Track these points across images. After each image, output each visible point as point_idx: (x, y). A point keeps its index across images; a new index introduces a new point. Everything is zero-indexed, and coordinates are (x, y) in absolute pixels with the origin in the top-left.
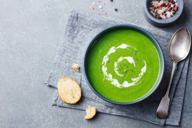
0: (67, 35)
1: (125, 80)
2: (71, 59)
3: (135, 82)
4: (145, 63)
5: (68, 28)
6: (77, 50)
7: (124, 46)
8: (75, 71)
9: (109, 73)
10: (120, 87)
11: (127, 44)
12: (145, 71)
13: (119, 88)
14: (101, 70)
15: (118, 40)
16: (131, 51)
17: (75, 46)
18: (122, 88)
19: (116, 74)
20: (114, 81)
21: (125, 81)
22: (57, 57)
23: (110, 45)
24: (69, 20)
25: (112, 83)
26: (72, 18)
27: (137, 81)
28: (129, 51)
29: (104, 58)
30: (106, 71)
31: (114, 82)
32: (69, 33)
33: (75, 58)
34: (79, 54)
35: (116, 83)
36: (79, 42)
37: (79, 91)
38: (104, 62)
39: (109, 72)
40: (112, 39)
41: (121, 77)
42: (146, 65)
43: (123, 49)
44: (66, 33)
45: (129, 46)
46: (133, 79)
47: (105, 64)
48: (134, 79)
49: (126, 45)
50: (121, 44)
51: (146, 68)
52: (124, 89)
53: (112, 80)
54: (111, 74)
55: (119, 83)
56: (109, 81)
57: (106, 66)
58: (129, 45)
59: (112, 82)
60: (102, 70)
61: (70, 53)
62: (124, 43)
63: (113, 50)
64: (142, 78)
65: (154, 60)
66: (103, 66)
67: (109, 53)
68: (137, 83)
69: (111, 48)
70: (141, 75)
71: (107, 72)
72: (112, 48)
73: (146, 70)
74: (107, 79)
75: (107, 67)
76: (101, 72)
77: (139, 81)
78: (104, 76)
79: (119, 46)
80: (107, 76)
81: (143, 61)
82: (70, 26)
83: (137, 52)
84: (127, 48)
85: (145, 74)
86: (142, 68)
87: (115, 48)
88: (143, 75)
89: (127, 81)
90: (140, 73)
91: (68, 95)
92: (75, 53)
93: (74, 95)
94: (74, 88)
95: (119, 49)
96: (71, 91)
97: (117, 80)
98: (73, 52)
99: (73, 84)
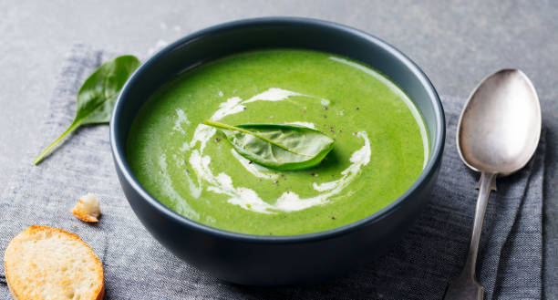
0: (57, 120)
1: (288, 189)
2: (69, 191)
3: (330, 195)
4: (366, 137)
5: (59, 99)
6: (92, 166)
7: (275, 95)
9: (220, 172)
10: (268, 212)
11: (288, 89)
12: (367, 161)
13: (262, 216)
14: (187, 163)
15: (251, 80)
16: (305, 108)
17: (88, 153)
18: (276, 213)
19: (249, 173)
20: (239, 193)
21: (285, 194)
22: (12, 188)
23: (221, 94)
24: (67, 72)
25: (234, 201)
26: (76, 66)
27: (336, 192)
28: (296, 106)
29: (197, 131)
30: (205, 165)
31: (239, 196)
32: (62, 115)
33: (83, 190)
34: (102, 175)
35: (249, 199)
36: (103, 142)
37: (96, 271)
38: (198, 144)
39: (216, 168)
40: (229, 77)
41: (268, 181)
42: (368, 143)
43: (271, 102)
44: (52, 116)
45: (299, 94)
46: (318, 184)
47: (203, 146)
48: (323, 184)
49: (285, 91)
50: (267, 89)
51: (370, 151)
52: (283, 216)
53: (233, 193)
54: (229, 174)
55: (260, 202)
56: (216, 194)
57: (208, 151)
58: (295, 91)
59: (230, 197)
60: (190, 165)
61: (67, 175)
62: (276, 87)
63: (233, 108)
64: (356, 181)
65: (403, 128)
66: (196, 151)
67: (217, 116)
68: (336, 196)
69: (225, 101)
70: (350, 174)
71: (209, 170)
72: (229, 100)
73: (372, 157)
74: (210, 189)
75: (211, 155)
76: (188, 171)
77: (344, 191)
78: (199, 181)
79: (256, 94)
80: (209, 180)
81: (356, 133)
82: (68, 92)
83: (331, 109)
84: (290, 101)
85: (368, 170)
86: (352, 153)
87: (240, 100)
88: (358, 173)
89: (296, 193)
90: (347, 167)
91: (49, 285)
92: (84, 174)
93: (73, 285)
94: (73, 261)
95: (257, 102)
96: (60, 272)
97: (253, 189)
98: (78, 171)
99: (71, 250)
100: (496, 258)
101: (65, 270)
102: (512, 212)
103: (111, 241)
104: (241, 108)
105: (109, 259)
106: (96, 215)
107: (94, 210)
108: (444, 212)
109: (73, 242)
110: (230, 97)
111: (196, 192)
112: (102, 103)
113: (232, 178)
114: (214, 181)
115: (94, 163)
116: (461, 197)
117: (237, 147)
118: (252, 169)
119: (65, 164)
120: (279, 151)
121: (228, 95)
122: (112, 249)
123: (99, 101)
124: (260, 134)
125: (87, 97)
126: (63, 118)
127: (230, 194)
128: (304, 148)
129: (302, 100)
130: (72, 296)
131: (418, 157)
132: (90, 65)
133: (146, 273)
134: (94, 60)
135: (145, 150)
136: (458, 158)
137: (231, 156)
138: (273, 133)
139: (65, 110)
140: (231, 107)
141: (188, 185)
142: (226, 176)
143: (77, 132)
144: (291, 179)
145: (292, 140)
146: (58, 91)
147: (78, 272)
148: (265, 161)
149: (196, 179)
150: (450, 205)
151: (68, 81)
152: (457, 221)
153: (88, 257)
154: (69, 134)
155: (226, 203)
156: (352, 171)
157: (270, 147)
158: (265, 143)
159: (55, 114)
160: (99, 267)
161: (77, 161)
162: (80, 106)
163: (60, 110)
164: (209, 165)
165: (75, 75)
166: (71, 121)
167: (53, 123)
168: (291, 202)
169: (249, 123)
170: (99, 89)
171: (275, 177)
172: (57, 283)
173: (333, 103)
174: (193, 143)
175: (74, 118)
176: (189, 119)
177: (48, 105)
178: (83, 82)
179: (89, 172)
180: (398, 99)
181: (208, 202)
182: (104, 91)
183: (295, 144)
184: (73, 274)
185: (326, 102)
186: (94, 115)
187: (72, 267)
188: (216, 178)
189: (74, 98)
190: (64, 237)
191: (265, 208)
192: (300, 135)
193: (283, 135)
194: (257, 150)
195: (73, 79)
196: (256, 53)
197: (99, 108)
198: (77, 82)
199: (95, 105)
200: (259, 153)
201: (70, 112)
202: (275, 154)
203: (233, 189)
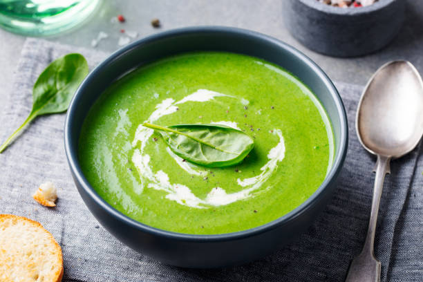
0: (16, 111)
1: (216, 185)
2: (29, 177)
3: (251, 189)
4: (280, 135)
5: (18, 92)
6: (47, 153)
7: (203, 95)
8: (41, 209)
9: (159, 169)
10: (200, 207)
11: (214, 90)
12: (282, 157)
13: (195, 211)
14: (130, 162)
15: (182, 82)
16: (229, 108)
17: (44, 141)
18: (207, 208)
19: (183, 170)
20: (175, 189)
21: (214, 189)
23: (156, 95)
24: (24, 67)
25: (171, 197)
26: (31, 62)
27: (256, 187)
28: (221, 107)
29: (138, 131)
30: (146, 164)
31: (175, 192)
32: (21, 107)
33: (42, 175)
34: (57, 162)
35: (183, 195)
36: (56, 130)
37: (56, 254)
38: (139, 143)
39: (155, 166)
40: (163, 79)
41: (200, 177)
42: (282, 140)
43: (200, 102)
44: (12, 108)
45: (223, 95)
46: (242, 180)
47: (143, 145)
48: (245, 180)
49: (211, 92)
50: (195, 91)
51: (284, 148)
52: (213, 211)
53: (169, 189)
55: (193, 197)
56: (156, 190)
57: (149, 150)
58: (220, 92)
59: (168, 193)
60: (133, 164)
61: (27, 162)
62: (203, 88)
63: (167, 108)
64: (273, 176)
65: (311, 126)
66: (137, 151)
67: (155, 116)
68: (257, 190)
69: (160, 102)
70: (268, 169)
71: (149, 168)
72: (163, 101)
73: (286, 153)
74: (150, 186)
75: (150, 154)
76: (131, 169)
77: (264, 186)
78: (141, 179)
79: (186, 95)
80: (149, 178)
81: (272, 131)
82: (25, 86)
83: (251, 108)
84: (215, 101)
85: (283, 165)
86: (269, 150)
87: (173, 101)
88: (275, 169)
89: (223, 188)
90: (266, 163)
91: (17, 268)
92: (42, 160)
93: (37, 268)
94: (36, 246)
95: (187, 103)
96: (26, 256)
97: (187, 186)
98: (36, 158)
99: (34, 236)
100: (391, 235)
101: (29, 254)
102: (404, 191)
103: (67, 223)
104: (174, 109)
105: (66, 239)
106: (54, 200)
107: (52, 196)
108: (346, 191)
109: (36, 229)
110: (165, 99)
111: (139, 189)
112: (54, 94)
113: (169, 176)
114: (153, 179)
115: (50, 151)
116: (360, 177)
117: (172, 147)
118: (186, 166)
119: (26, 151)
120: (208, 150)
121: (162, 97)
122: (68, 230)
123: (51, 93)
124: (191, 134)
125: (41, 90)
126: (22, 109)
127: (167, 190)
128: (228, 146)
129: (225, 100)
130: (36, 278)
131: (325, 152)
132: (43, 60)
133: (98, 252)
134: (46, 56)
135: (94, 150)
136: (357, 141)
137: (167, 154)
138: (202, 132)
139: (23, 102)
140: (165, 108)
141: (131, 182)
142: (164, 173)
143: (33, 122)
144: (219, 175)
145: (219, 139)
146: (16, 85)
147: (41, 256)
148: (196, 160)
149: (139, 176)
150: (351, 185)
151: (25, 75)
152: (358, 199)
153: (48, 242)
154: (27, 124)
155: (165, 199)
156: (270, 166)
157: (200, 146)
158: (196, 142)
159: (14, 106)
160: (58, 251)
161: (35, 149)
162: (36, 99)
163: (19, 102)
164: (149, 164)
165: (30, 70)
166: (29, 111)
167: (14, 114)
168: (219, 197)
169: (181, 124)
170: (51, 82)
171: (205, 173)
172: (24, 267)
173: (252, 103)
174: (135, 143)
175: (31, 110)
176: (130, 120)
177: (9, 97)
178: (37, 76)
179: (46, 159)
180: (307, 98)
181: (149, 198)
182: (55, 83)
183: (221, 142)
184: (37, 258)
185: (245, 102)
186: (48, 106)
187: (35, 251)
188: (156, 175)
189: (31, 91)
190: (28, 224)
191: (197, 203)
192: (225, 134)
193: (210, 134)
194: (189, 149)
195: (29, 73)
196: (186, 57)
197: (52, 99)
198: (32, 76)
199: (48, 97)
200: (190, 152)
201: (27, 104)
202: (204, 152)
203: (170, 186)
